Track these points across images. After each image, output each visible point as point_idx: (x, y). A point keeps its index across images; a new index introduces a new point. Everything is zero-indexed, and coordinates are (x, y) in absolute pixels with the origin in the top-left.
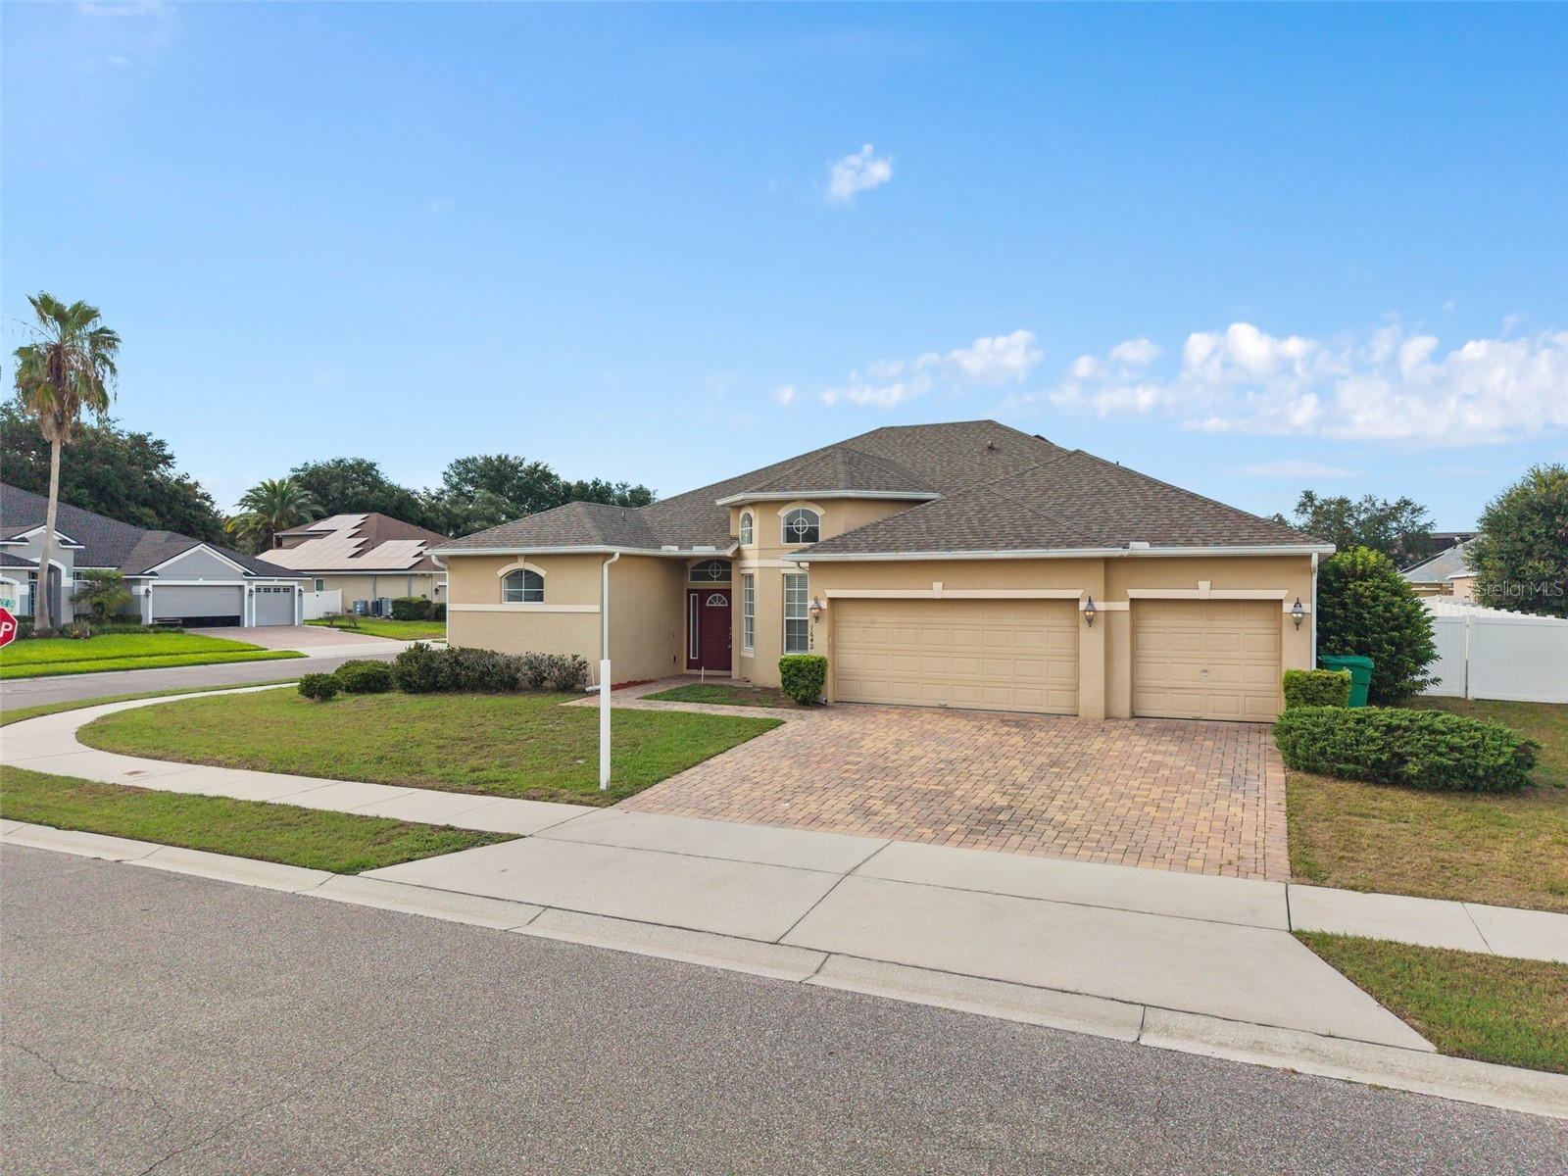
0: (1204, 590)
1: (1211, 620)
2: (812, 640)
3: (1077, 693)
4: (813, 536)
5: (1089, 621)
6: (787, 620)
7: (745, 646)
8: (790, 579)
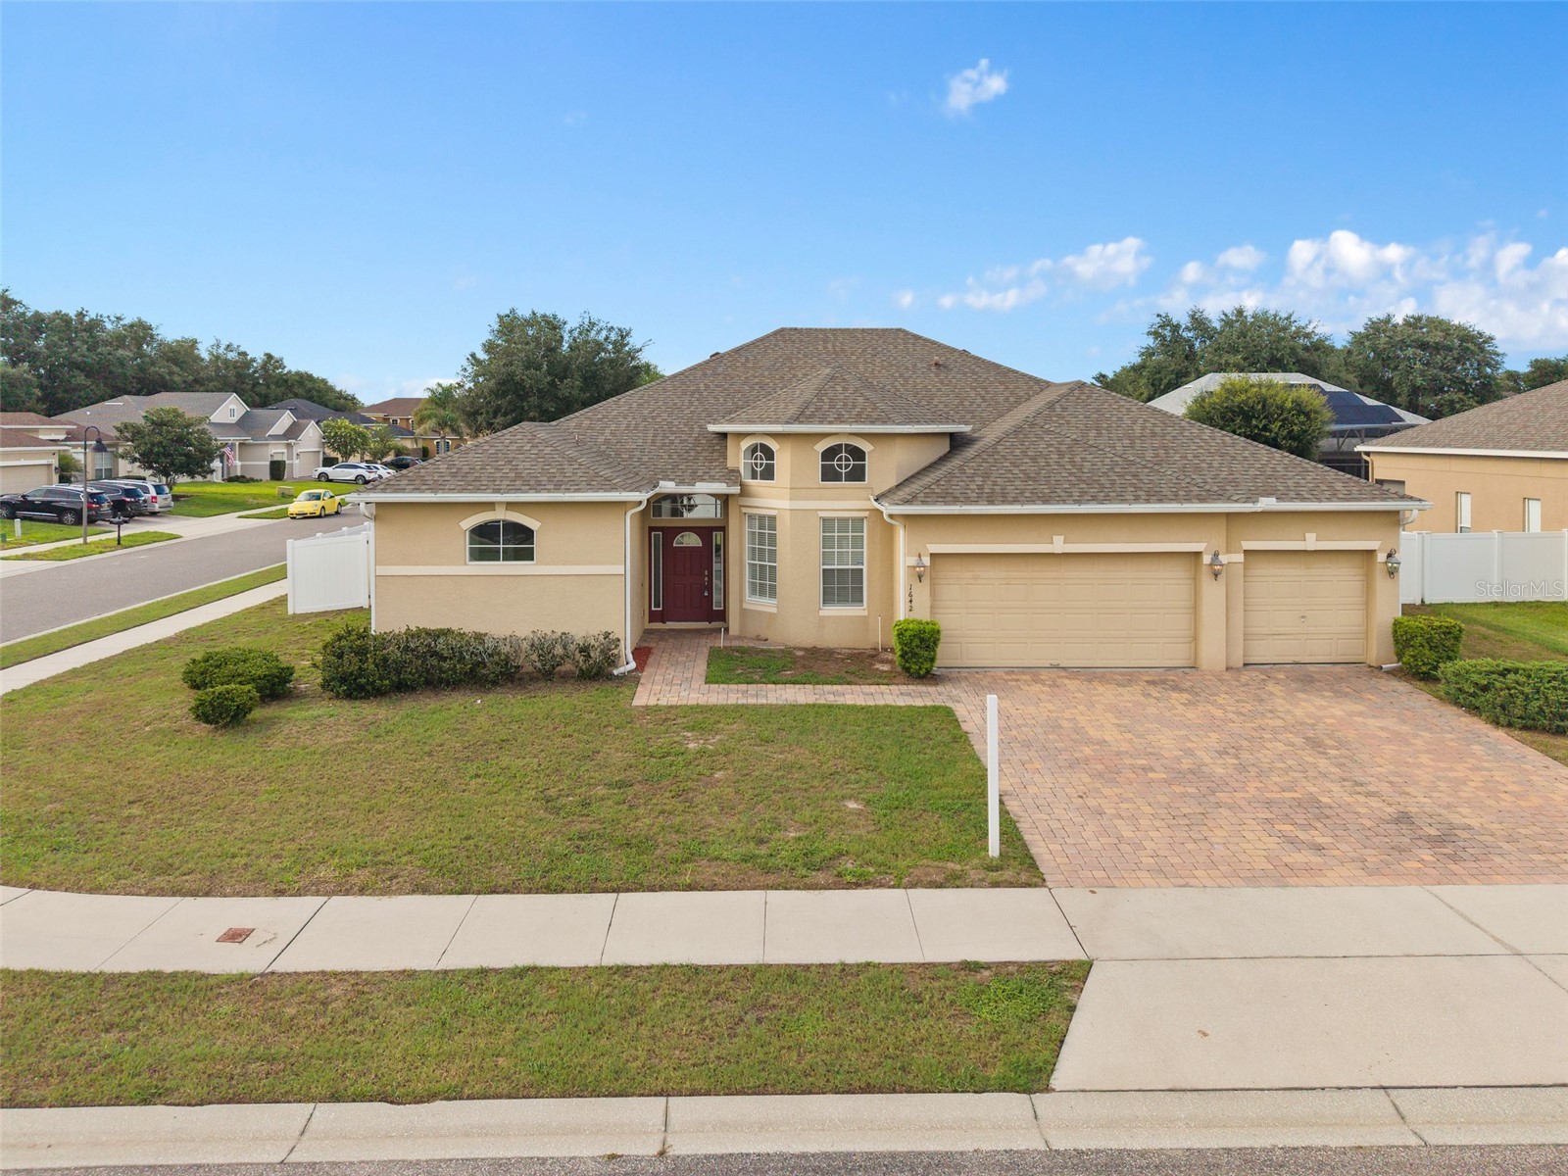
0: (1311, 542)
2: (911, 601)
3: (1193, 645)
4: (857, 474)
5: (1216, 575)
6: (824, 570)
7: (747, 597)
8: (827, 523)
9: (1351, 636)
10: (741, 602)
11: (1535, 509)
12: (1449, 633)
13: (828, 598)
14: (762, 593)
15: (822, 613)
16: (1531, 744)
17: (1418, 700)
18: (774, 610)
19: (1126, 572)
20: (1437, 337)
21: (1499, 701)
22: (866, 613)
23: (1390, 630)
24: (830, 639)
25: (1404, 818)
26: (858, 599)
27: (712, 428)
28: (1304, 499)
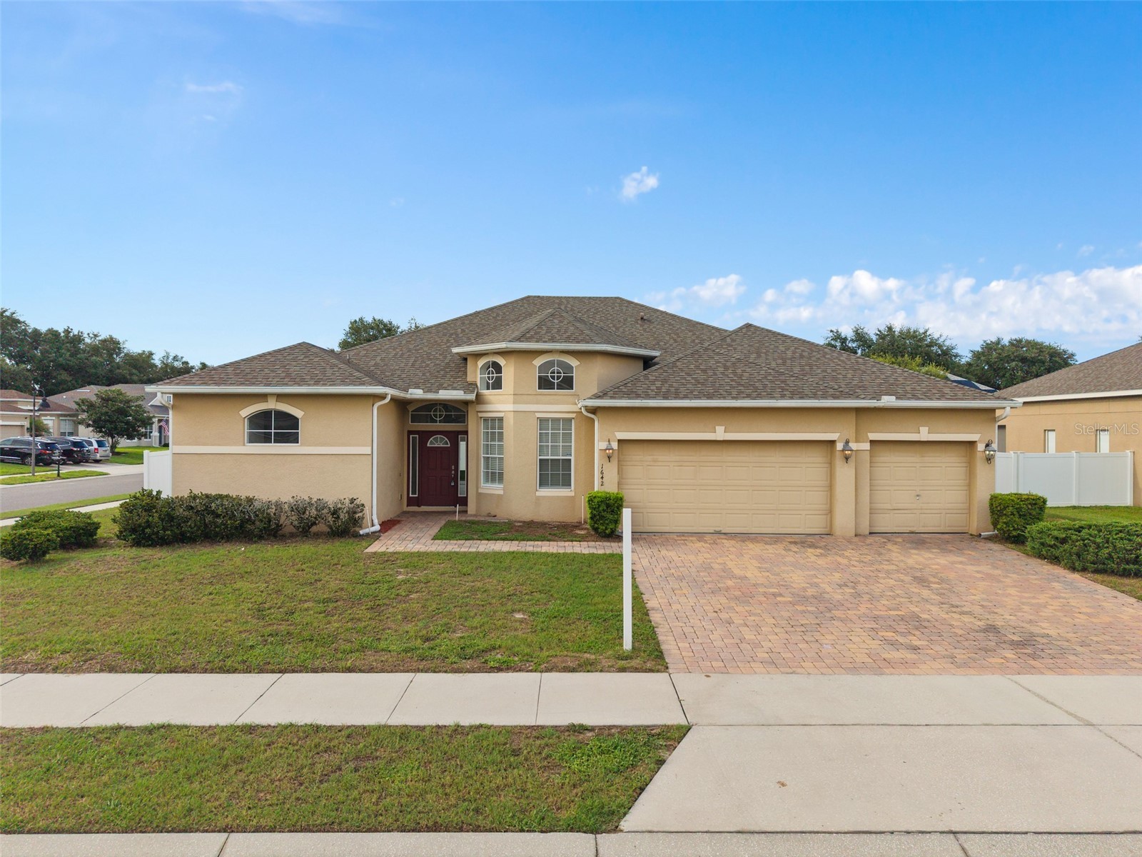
0: (924, 434)
1: (923, 457)
2: (602, 478)
3: (829, 516)
4: (567, 384)
5: (847, 458)
6: (540, 460)
7: (482, 484)
8: (543, 422)
9: (955, 511)
10: (477, 488)
11: (1105, 439)
12: (1035, 504)
13: (543, 482)
14: (493, 480)
15: (538, 494)
16: (1102, 583)
17: (1011, 555)
18: (501, 492)
19: (775, 457)
20: (1032, 354)
21: (1075, 550)
22: (573, 494)
23: (988, 505)
24: (544, 515)
25: (991, 629)
26: (567, 483)
27: (455, 350)
28: (919, 399)
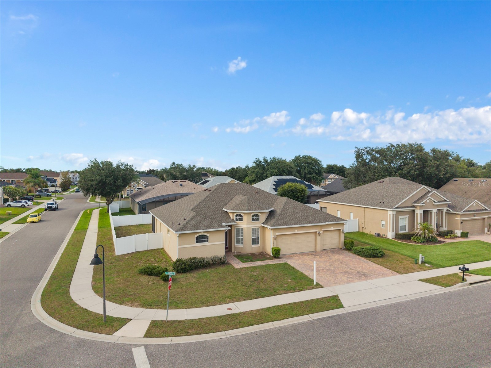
0: (332, 229)
1: (332, 233)
2: (273, 244)
3: (316, 247)
4: (258, 220)
5: (319, 235)
6: (252, 238)
7: (235, 244)
8: (253, 229)
9: (337, 244)
10: (234, 245)
11: (352, 215)
12: (352, 242)
13: (253, 243)
14: (239, 243)
15: (252, 247)
16: (368, 259)
17: (350, 254)
18: (243, 247)
19: (306, 236)
21: (363, 253)
22: (260, 246)
23: (343, 242)
24: (254, 251)
25: (358, 272)
26: (258, 243)
27: (224, 209)
28: (332, 222)
